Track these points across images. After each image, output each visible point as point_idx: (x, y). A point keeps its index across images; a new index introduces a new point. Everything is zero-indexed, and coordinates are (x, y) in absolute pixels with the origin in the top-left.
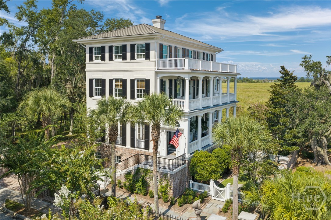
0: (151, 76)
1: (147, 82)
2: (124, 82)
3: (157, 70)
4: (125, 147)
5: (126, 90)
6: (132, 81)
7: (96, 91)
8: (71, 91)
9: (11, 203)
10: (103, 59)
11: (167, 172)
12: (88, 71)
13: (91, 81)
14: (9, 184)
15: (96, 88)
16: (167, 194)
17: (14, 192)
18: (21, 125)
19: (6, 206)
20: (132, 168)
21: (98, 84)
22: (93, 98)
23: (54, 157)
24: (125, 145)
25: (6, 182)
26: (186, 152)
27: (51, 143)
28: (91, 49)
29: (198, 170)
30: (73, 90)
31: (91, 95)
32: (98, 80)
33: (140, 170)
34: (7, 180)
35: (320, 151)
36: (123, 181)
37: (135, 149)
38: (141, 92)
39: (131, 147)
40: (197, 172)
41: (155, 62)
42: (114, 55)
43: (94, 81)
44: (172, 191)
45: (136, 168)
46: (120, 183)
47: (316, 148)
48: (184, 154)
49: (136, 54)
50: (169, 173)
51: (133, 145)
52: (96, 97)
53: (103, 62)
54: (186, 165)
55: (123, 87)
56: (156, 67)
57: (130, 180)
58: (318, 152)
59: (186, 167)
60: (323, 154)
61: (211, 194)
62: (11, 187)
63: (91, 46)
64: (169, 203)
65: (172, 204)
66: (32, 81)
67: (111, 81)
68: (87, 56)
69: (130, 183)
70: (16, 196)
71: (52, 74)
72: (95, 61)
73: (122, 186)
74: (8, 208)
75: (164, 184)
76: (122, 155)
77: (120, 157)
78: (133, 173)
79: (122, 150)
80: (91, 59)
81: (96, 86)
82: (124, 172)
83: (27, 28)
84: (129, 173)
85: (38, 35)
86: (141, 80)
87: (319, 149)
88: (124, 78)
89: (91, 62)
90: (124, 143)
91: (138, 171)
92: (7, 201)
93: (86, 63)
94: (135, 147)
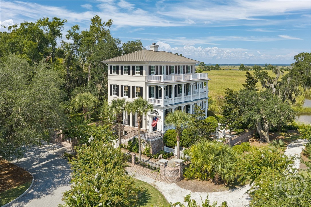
0: (143, 85)
1: (141, 88)
2: (129, 87)
3: (146, 82)
4: (129, 126)
5: (130, 92)
6: (133, 87)
7: (114, 92)
8: (100, 89)
9: (67, 154)
10: (118, 73)
11: (150, 140)
12: (109, 80)
13: (111, 86)
14: (65, 145)
15: (114, 90)
16: (149, 152)
17: (68, 149)
18: (70, 111)
19: (65, 155)
20: (131, 138)
21: (115, 88)
22: (112, 96)
23: (89, 129)
24: (130, 125)
25: (63, 144)
26: (162, 130)
27: (88, 122)
28: (111, 67)
29: (168, 140)
30: (102, 89)
31: (111, 95)
32: (115, 85)
33: (135, 139)
34: (64, 143)
35: (263, 133)
36: (127, 145)
37: (135, 127)
38: (138, 94)
39: (133, 126)
40: (167, 141)
41: (145, 77)
42: (123, 71)
43: (113, 86)
44: (152, 151)
45: (134, 138)
46: (125, 146)
47: (261, 131)
48: (161, 131)
49: (135, 71)
50: (150, 141)
51: (134, 125)
52: (113, 96)
53: (118, 75)
54: (162, 137)
55: (128, 91)
56: (146, 80)
57: (130, 145)
58: (262, 133)
59: (162, 138)
60: (265, 135)
61: (175, 154)
62: (66, 147)
63: (111, 65)
64: (149, 157)
65: (151, 158)
66: (76, 80)
67: (122, 86)
68: (109, 71)
69: (130, 146)
70: (69, 151)
71: (89, 76)
72: (113, 74)
73: (126, 148)
74: (66, 156)
75: (148, 147)
76: (128, 130)
77: (127, 132)
78: (132, 141)
79: (128, 127)
80: (111, 73)
81: (113, 89)
82: (128, 140)
83: (73, 45)
84: (130, 141)
85: (80, 49)
86: (138, 87)
87: (262, 131)
88: (129, 85)
89: (111, 75)
90: (129, 124)
91: (134, 139)
92: (65, 153)
93: (108, 75)
94: (135, 126)
